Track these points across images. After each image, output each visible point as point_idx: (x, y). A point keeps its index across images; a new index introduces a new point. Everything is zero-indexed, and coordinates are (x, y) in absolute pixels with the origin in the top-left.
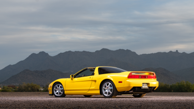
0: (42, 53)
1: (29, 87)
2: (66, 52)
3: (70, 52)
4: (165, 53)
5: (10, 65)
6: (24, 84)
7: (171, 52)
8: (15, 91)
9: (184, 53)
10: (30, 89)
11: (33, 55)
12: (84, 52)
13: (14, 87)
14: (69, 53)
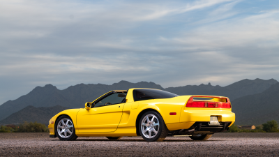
0: (49, 86)
1: (32, 126)
2: (78, 85)
3: (82, 84)
4: (195, 86)
5: (10, 101)
6: (26, 123)
7: (202, 85)
8: (15, 132)
9: (218, 86)
10: (33, 129)
11: (38, 88)
12: (99, 84)
13: (13, 127)
14: (81, 86)
